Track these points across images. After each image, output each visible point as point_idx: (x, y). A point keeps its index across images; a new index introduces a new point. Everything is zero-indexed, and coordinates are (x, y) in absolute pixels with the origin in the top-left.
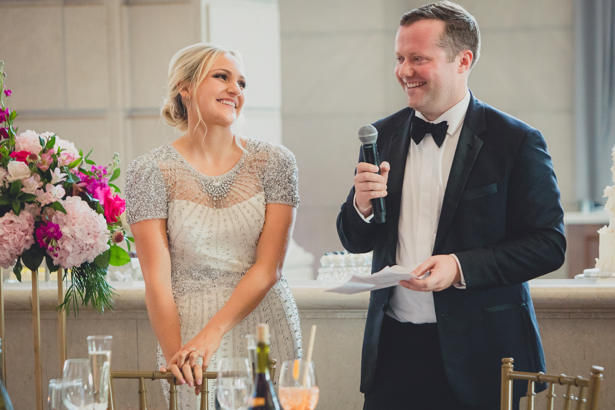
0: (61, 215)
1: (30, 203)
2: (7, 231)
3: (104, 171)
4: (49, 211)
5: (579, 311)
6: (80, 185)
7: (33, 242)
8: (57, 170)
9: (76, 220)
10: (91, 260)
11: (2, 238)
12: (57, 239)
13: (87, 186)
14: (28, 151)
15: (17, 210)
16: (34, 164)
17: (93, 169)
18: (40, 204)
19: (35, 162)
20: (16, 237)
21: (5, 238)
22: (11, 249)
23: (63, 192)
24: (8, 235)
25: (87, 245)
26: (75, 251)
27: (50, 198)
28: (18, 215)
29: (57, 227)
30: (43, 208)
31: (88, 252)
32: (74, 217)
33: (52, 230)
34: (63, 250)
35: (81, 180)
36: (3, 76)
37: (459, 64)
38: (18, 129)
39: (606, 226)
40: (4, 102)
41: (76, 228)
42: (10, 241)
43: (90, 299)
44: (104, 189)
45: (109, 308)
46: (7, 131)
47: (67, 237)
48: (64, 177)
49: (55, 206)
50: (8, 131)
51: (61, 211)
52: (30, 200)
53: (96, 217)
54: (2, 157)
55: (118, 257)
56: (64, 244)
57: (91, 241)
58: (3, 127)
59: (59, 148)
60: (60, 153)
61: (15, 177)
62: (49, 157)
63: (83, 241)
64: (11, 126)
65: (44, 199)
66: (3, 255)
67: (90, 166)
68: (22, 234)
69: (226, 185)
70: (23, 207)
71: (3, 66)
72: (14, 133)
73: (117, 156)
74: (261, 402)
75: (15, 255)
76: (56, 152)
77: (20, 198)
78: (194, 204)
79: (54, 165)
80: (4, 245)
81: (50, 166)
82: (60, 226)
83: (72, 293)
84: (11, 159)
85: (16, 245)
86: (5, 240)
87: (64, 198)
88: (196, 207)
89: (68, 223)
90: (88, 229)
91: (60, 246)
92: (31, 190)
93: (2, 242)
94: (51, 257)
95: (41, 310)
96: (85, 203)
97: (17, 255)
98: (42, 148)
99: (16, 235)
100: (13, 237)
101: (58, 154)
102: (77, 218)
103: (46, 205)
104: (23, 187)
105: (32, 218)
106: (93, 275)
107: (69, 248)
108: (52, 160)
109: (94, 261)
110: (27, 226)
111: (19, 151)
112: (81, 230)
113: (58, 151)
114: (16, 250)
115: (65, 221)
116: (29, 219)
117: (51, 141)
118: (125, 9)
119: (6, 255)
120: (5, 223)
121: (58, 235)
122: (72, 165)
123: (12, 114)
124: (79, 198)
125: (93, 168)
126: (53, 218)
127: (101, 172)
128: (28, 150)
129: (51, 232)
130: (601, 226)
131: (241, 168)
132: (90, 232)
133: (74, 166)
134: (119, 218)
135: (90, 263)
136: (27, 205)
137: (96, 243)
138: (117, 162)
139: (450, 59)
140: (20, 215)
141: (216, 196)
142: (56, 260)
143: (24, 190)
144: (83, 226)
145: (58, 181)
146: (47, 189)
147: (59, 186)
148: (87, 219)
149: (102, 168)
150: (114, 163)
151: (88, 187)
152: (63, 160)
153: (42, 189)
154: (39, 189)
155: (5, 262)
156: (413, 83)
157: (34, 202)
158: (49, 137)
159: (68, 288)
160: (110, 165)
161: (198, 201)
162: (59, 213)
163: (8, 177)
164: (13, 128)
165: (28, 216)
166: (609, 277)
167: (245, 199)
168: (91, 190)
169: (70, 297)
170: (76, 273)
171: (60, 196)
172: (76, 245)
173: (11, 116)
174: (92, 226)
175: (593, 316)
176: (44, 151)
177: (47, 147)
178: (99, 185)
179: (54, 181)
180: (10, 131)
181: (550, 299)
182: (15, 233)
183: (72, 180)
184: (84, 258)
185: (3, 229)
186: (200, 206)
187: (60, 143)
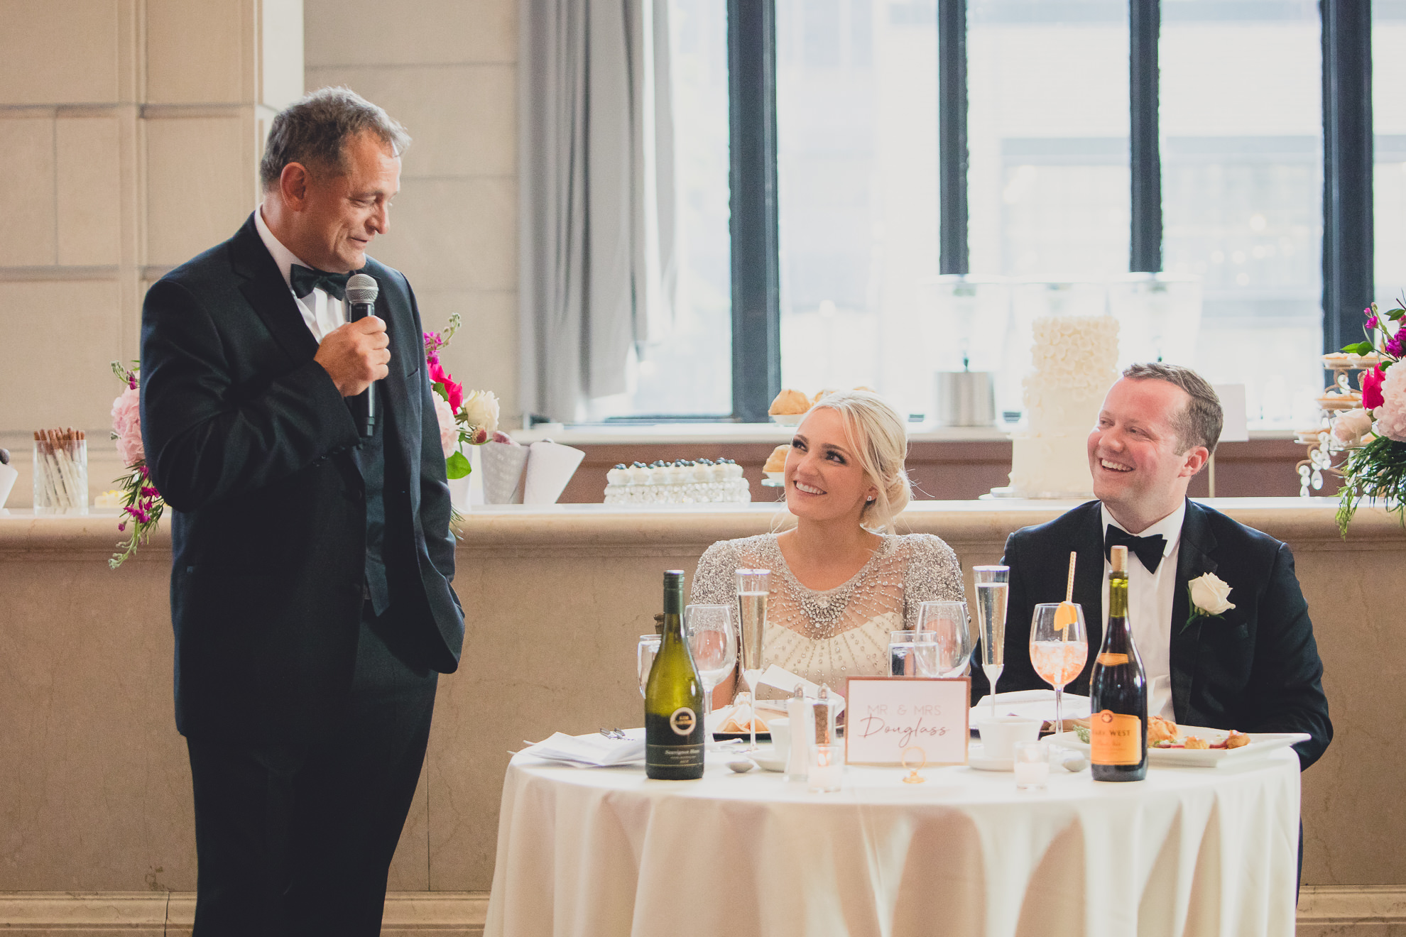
3: (439, 340)
44: (434, 365)
55: (454, 466)
69: (837, 605)
74: (1124, 659)
78: (781, 627)
88: (783, 632)
131: (863, 580)
138: (457, 327)
139: (1178, 449)
141: (820, 623)
149: (435, 335)
150: (452, 329)
156: (1114, 462)
160: (446, 331)
161: (788, 625)
167: (856, 626)
186: (791, 632)
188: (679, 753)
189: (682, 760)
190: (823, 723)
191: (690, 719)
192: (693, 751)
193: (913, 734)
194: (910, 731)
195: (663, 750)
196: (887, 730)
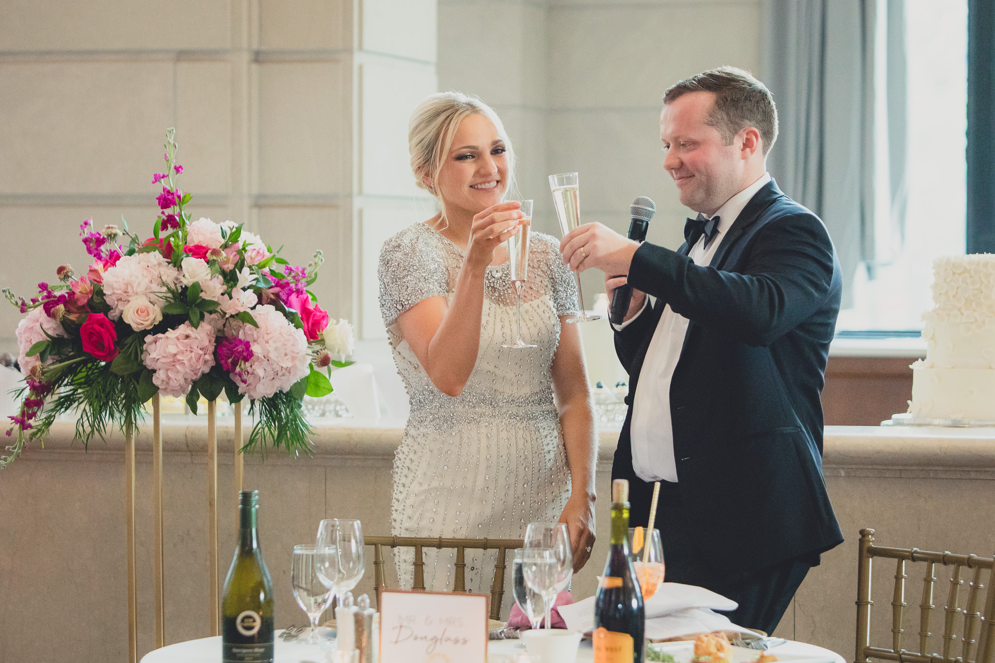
0: (251, 330)
1: (211, 313)
2: (182, 348)
3: (303, 273)
4: (234, 323)
5: (915, 468)
6: (271, 290)
7: (213, 363)
8: (246, 270)
9: (270, 336)
10: (286, 389)
11: (175, 358)
12: (246, 360)
13: (281, 291)
14: (204, 245)
15: (195, 320)
16: (217, 262)
17: (287, 271)
18: (225, 314)
19: (219, 259)
20: (193, 357)
21: (179, 357)
22: (187, 372)
23: (254, 299)
24: (183, 353)
25: (283, 369)
26: (267, 376)
27: (237, 306)
28: (196, 328)
29: (247, 345)
30: (227, 319)
31: (283, 378)
32: (267, 332)
33: (240, 348)
34: (253, 375)
35: (273, 284)
36: (173, 147)
37: (740, 147)
38: (192, 216)
39: (920, 360)
40: (173, 181)
41: (271, 347)
42: (185, 362)
43: (284, 440)
44: (300, 296)
45: (307, 452)
46: (177, 218)
47: (258, 358)
48: (254, 280)
49: (244, 317)
50: (179, 218)
51: (250, 323)
52: (211, 308)
53: (294, 332)
54: (173, 252)
55: (317, 386)
56: (253, 367)
57: (287, 364)
58: (171, 213)
59: (245, 242)
60: (246, 248)
61: (191, 278)
62: (234, 253)
63: (278, 364)
64: (183, 212)
65: (230, 307)
66: (176, 379)
67: (283, 267)
68: (201, 352)
70: (202, 317)
71: (173, 135)
72: (187, 221)
73: (321, 254)
74: (618, 582)
75: (189, 380)
76: (241, 247)
77: (198, 306)
79: (240, 265)
80: (178, 367)
81: (236, 265)
82: (251, 344)
83: (260, 431)
84: (185, 255)
85: (193, 366)
86: (179, 360)
87: (253, 308)
89: (260, 340)
90: (285, 349)
91: (249, 369)
92: (212, 295)
93: (175, 362)
94: (235, 383)
95: (218, 452)
96: (280, 314)
97: (192, 380)
98: (223, 241)
99: (193, 354)
100: (189, 357)
101: (244, 249)
102: (271, 333)
103: (232, 316)
104: (202, 291)
105: (213, 332)
106: (288, 409)
107: (260, 372)
108: (238, 257)
109: (290, 390)
110: (206, 343)
111: (192, 245)
112: (276, 350)
113: (243, 245)
114: (192, 373)
115: (256, 337)
116: (209, 333)
117: (235, 232)
118: (255, 67)
119: (179, 380)
120: (179, 338)
121: (248, 355)
122: (261, 264)
123: (185, 196)
124: (272, 308)
125: (287, 268)
126: (241, 332)
127: (299, 275)
128: (203, 243)
129: (240, 351)
130: (914, 359)
132: (288, 352)
133: (264, 266)
134: (322, 334)
135: (285, 392)
136: (207, 315)
137: (295, 366)
138: (320, 262)
139: (726, 140)
140: (199, 328)
142: (243, 388)
143: (202, 295)
144: (279, 344)
145: (247, 284)
146: (233, 294)
147: (250, 291)
148: (284, 335)
149: (300, 269)
150: (316, 263)
151: (281, 294)
152: (251, 258)
153: (226, 294)
154: (223, 294)
155: (176, 389)
157: (217, 311)
158: (233, 227)
159: (255, 425)
160: (310, 265)
162: (248, 326)
163: (182, 279)
164: (185, 214)
165: (208, 330)
166: (929, 425)
168: (284, 297)
169: (257, 437)
170: (267, 406)
171: (251, 304)
172: (269, 369)
173: (183, 200)
174: (291, 344)
175: (932, 475)
176: (225, 246)
177: (230, 240)
178: (294, 292)
179: (240, 284)
180: (181, 219)
181: (878, 452)
182: (191, 352)
183: (262, 285)
184: (278, 386)
185: (177, 346)
187: (245, 237)
188: (245, 651)
189: (247, 657)
190: (360, 629)
191: (254, 621)
192: (256, 650)
193: (438, 642)
194: (435, 640)
195: (231, 648)
196: (416, 638)
